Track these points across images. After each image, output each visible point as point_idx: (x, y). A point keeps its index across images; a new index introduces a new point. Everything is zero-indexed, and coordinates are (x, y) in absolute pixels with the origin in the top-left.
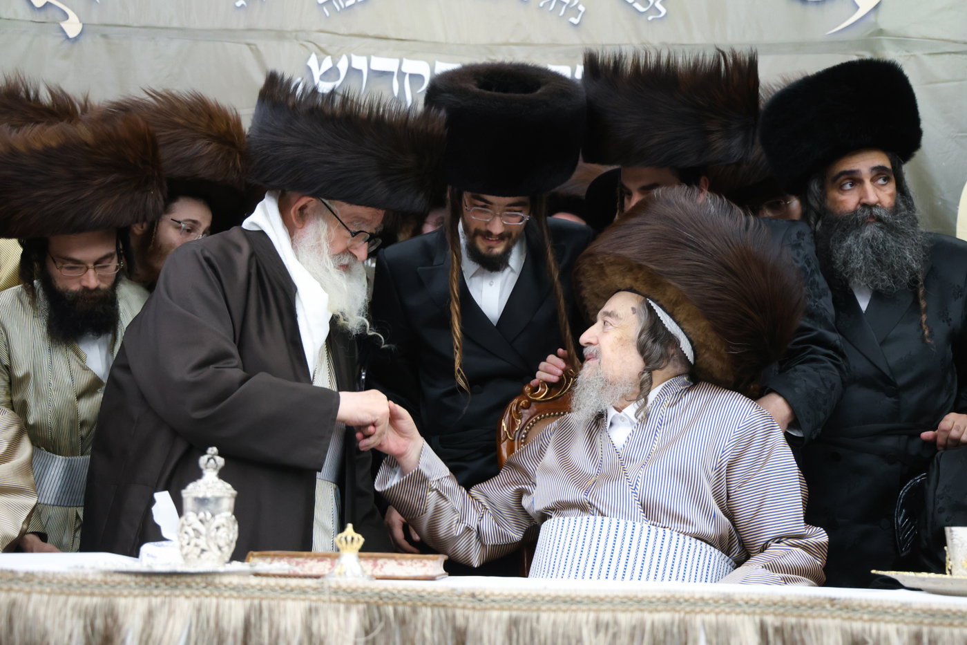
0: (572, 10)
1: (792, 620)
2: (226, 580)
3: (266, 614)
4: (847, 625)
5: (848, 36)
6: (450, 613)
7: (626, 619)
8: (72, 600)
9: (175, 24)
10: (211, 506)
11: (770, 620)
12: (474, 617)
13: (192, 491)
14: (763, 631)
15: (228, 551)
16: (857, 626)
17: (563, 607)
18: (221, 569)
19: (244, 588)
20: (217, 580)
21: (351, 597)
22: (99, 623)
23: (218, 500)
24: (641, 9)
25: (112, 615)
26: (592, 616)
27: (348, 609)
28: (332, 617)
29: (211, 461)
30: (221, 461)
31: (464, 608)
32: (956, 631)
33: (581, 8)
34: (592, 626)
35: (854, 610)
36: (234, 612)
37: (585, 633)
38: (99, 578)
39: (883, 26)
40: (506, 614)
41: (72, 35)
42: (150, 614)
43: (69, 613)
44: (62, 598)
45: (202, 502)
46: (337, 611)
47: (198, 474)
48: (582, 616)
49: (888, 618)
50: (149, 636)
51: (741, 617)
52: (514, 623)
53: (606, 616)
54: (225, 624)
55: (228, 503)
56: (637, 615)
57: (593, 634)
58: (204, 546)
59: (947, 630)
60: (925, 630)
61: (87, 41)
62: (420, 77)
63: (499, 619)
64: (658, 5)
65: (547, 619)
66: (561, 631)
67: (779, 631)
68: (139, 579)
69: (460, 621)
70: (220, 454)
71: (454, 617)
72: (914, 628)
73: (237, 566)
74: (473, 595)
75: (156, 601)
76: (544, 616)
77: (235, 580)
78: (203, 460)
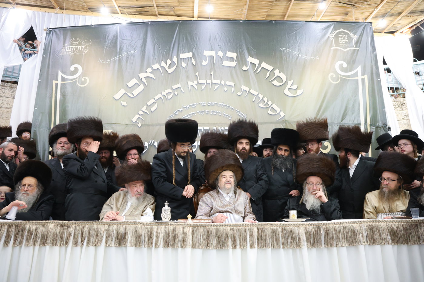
0: (229, 117)
1: (263, 227)
2: (169, 223)
3: (176, 229)
4: (271, 227)
5: (279, 121)
6: (206, 228)
7: (235, 228)
8: (145, 226)
9: (157, 123)
10: (167, 211)
11: (259, 227)
12: (211, 228)
13: (163, 209)
14: (258, 229)
15: (170, 219)
16: (273, 227)
17: (225, 226)
18: (169, 221)
19: (173, 224)
20: (168, 223)
21: (190, 225)
22: (150, 230)
23: (168, 210)
24: (242, 116)
25: (152, 229)
26: (230, 227)
27: (189, 228)
28: (187, 229)
29: (166, 204)
30: (168, 204)
31: (209, 227)
32: (289, 227)
33: (231, 116)
34: (230, 229)
35: (273, 225)
36: (171, 228)
37: (229, 231)
38: (149, 223)
39: (286, 119)
40: (216, 228)
41: (139, 126)
42: (158, 229)
43: (145, 228)
44: (144, 226)
45: (165, 210)
46: (188, 228)
47: (164, 206)
48: (228, 228)
49: (278, 226)
50: (158, 232)
51: (254, 227)
52: (217, 229)
53: (232, 228)
54: (169, 230)
55: (170, 211)
56: (237, 227)
57: (230, 230)
58: (166, 218)
59: (287, 227)
60: (284, 227)
61: (142, 127)
62: (201, 130)
63: (214, 228)
64: (245, 116)
65: (222, 229)
66: (225, 230)
67: (261, 229)
68: (156, 223)
69: (208, 229)
70: (168, 202)
71: (207, 228)
72: (282, 227)
73: (171, 221)
74: (210, 225)
75: (159, 227)
76: (222, 228)
77: (171, 223)
78: (165, 203)
